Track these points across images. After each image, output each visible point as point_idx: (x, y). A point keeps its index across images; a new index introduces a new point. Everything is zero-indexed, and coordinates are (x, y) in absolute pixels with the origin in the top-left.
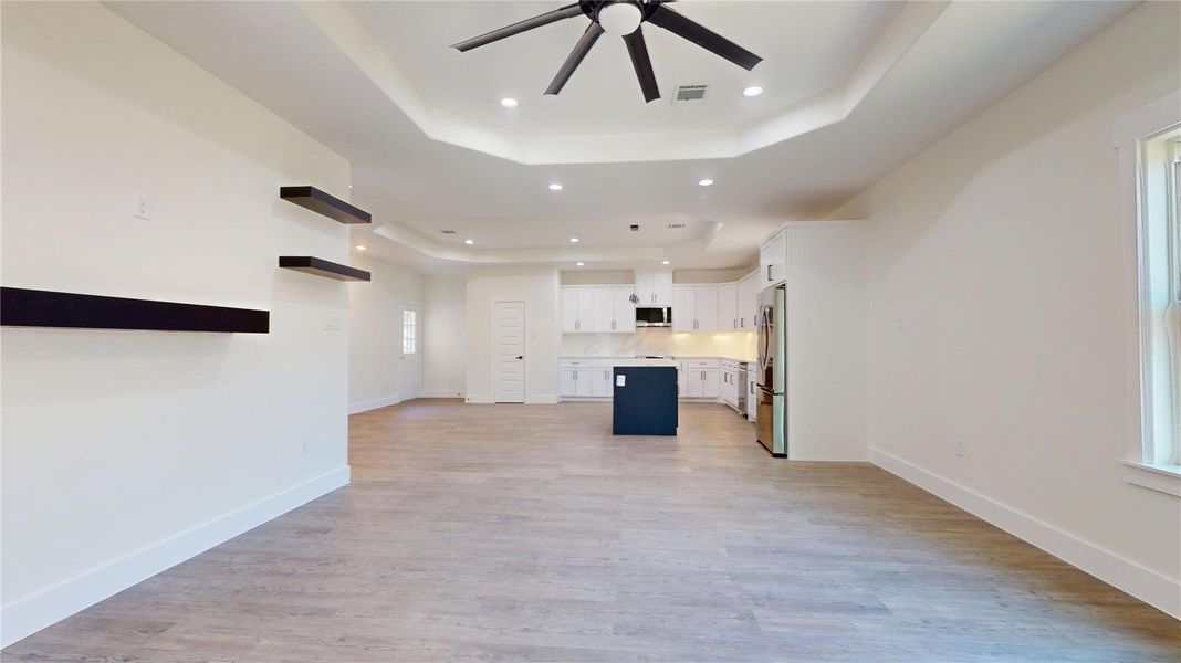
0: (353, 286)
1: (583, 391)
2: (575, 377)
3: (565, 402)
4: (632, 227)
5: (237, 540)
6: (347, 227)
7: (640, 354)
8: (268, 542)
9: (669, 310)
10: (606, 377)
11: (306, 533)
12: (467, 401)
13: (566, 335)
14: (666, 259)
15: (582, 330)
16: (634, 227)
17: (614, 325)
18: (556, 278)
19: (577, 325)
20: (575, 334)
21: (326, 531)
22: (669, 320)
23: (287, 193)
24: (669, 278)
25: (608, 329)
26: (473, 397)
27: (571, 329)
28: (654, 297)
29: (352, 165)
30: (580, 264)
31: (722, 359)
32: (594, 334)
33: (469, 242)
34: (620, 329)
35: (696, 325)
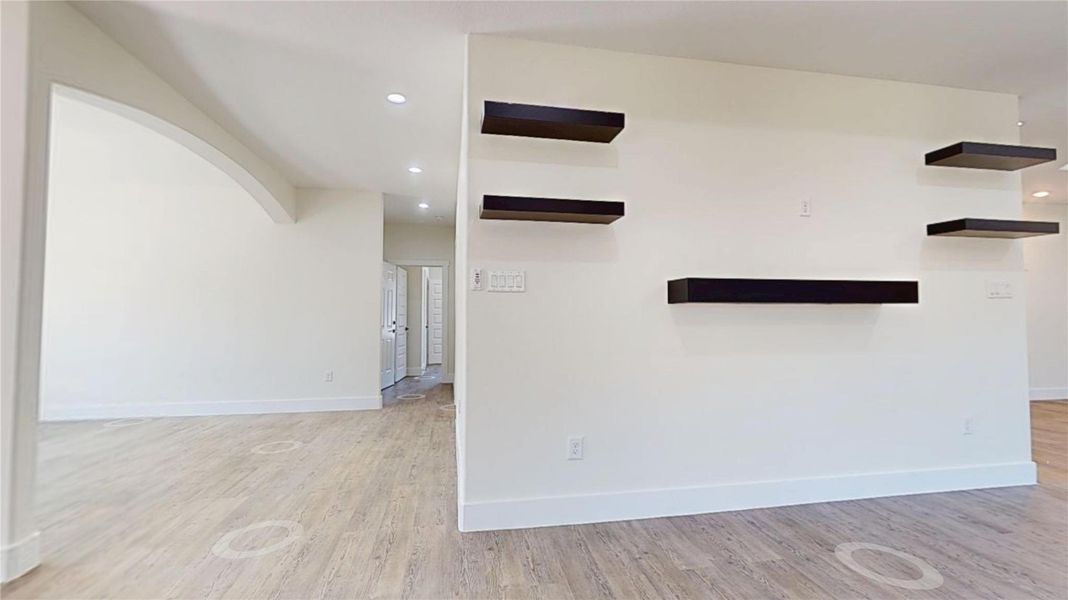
0: (1027, 243)
5: (895, 499)
6: (1018, 173)
8: (927, 514)
11: (974, 522)
21: (1003, 532)
23: (932, 158)
29: (1020, 98)
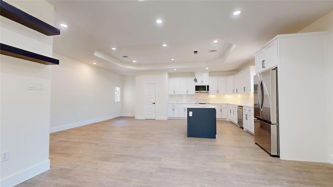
1: (176, 115)
2: (173, 110)
3: (170, 119)
4: (195, 52)
7: (197, 102)
9: (208, 86)
10: (185, 110)
12: (135, 118)
13: (170, 95)
14: (207, 67)
15: (176, 93)
16: (196, 52)
17: (187, 92)
18: (167, 75)
19: (174, 92)
20: (173, 95)
22: (208, 90)
24: (208, 75)
25: (186, 94)
26: (137, 117)
27: (172, 93)
28: (202, 82)
30: (175, 70)
31: (228, 104)
32: (181, 95)
33: (134, 61)
34: (189, 93)
35: (218, 92)
